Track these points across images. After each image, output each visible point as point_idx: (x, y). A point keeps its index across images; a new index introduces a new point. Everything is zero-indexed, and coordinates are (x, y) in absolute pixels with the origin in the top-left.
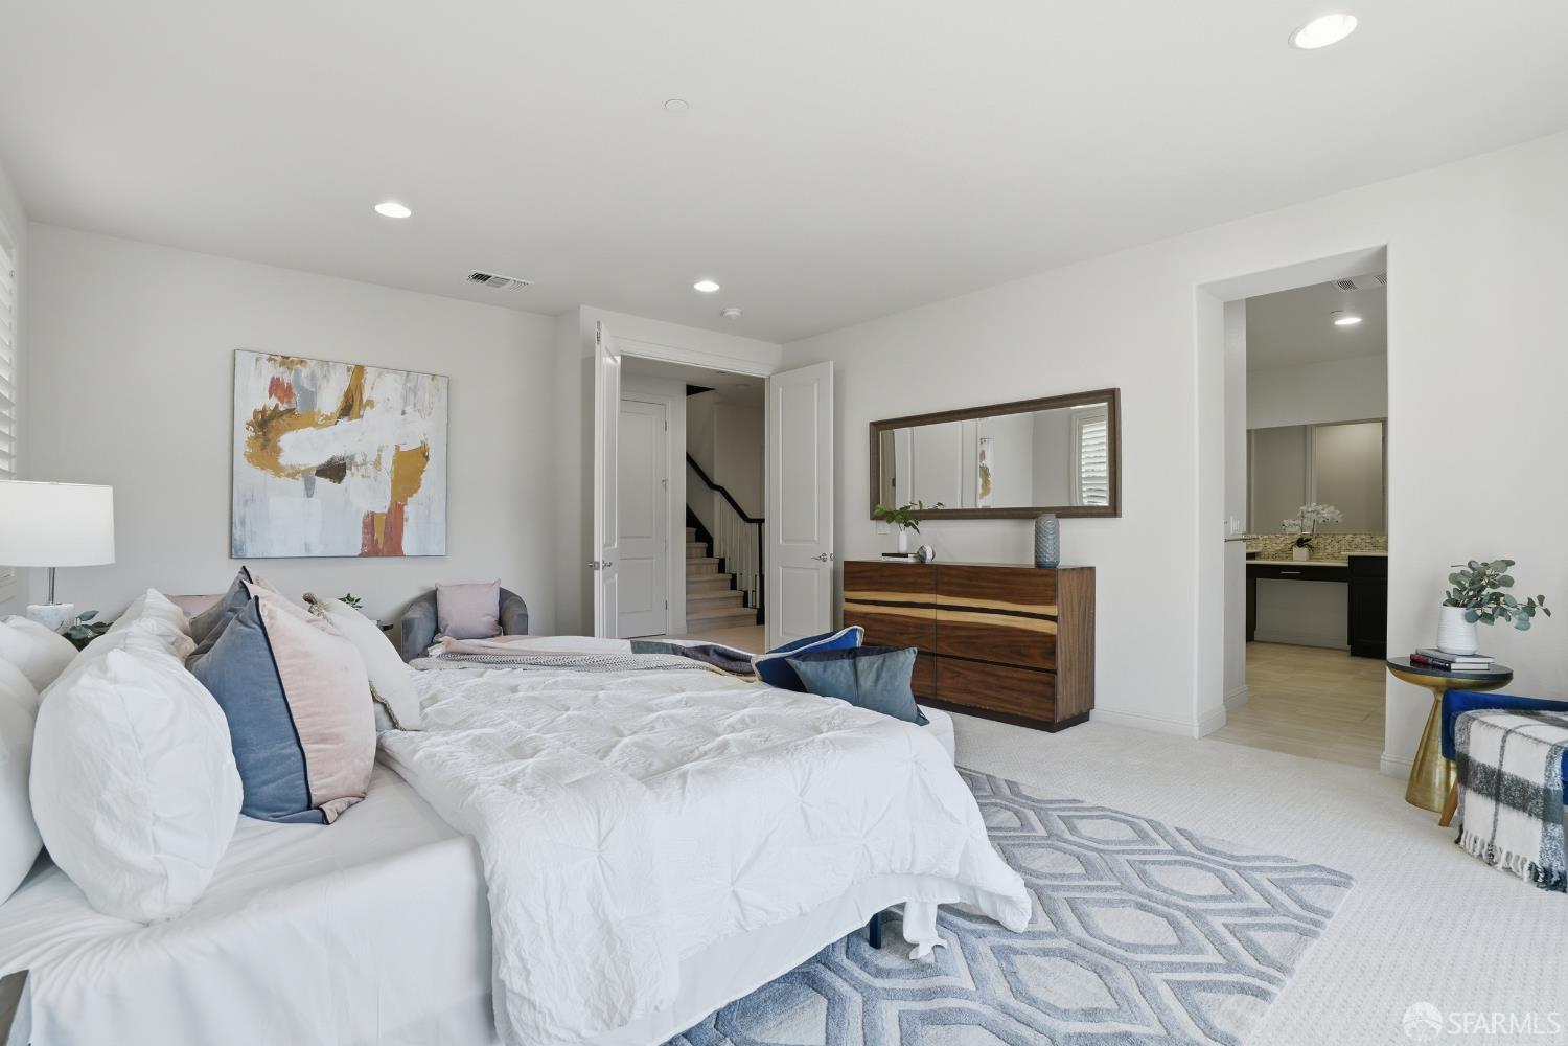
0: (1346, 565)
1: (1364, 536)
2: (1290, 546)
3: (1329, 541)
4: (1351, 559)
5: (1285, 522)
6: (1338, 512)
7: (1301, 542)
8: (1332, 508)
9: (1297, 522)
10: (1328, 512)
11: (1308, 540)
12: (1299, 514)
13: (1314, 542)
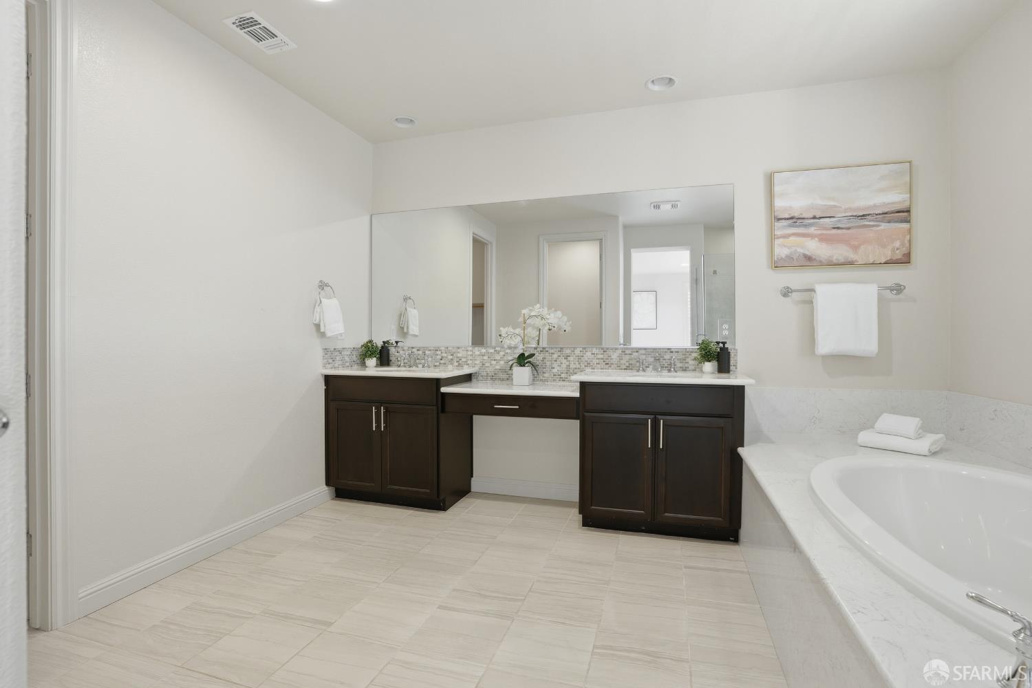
0: (577, 394)
1: (595, 351)
2: (511, 363)
3: (555, 356)
4: (584, 386)
5: (503, 331)
6: (565, 319)
7: (522, 360)
8: (559, 314)
9: (518, 331)
10: (554, 318)
11: (532, 355)
12: (521, 319)
13: (538, 359)
